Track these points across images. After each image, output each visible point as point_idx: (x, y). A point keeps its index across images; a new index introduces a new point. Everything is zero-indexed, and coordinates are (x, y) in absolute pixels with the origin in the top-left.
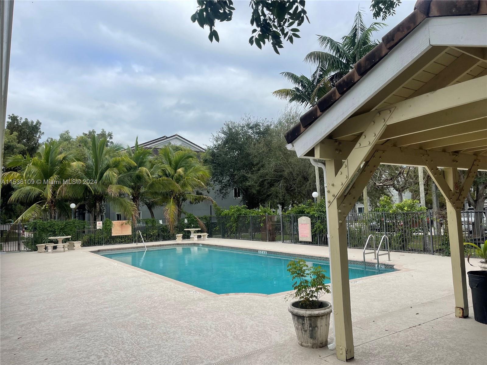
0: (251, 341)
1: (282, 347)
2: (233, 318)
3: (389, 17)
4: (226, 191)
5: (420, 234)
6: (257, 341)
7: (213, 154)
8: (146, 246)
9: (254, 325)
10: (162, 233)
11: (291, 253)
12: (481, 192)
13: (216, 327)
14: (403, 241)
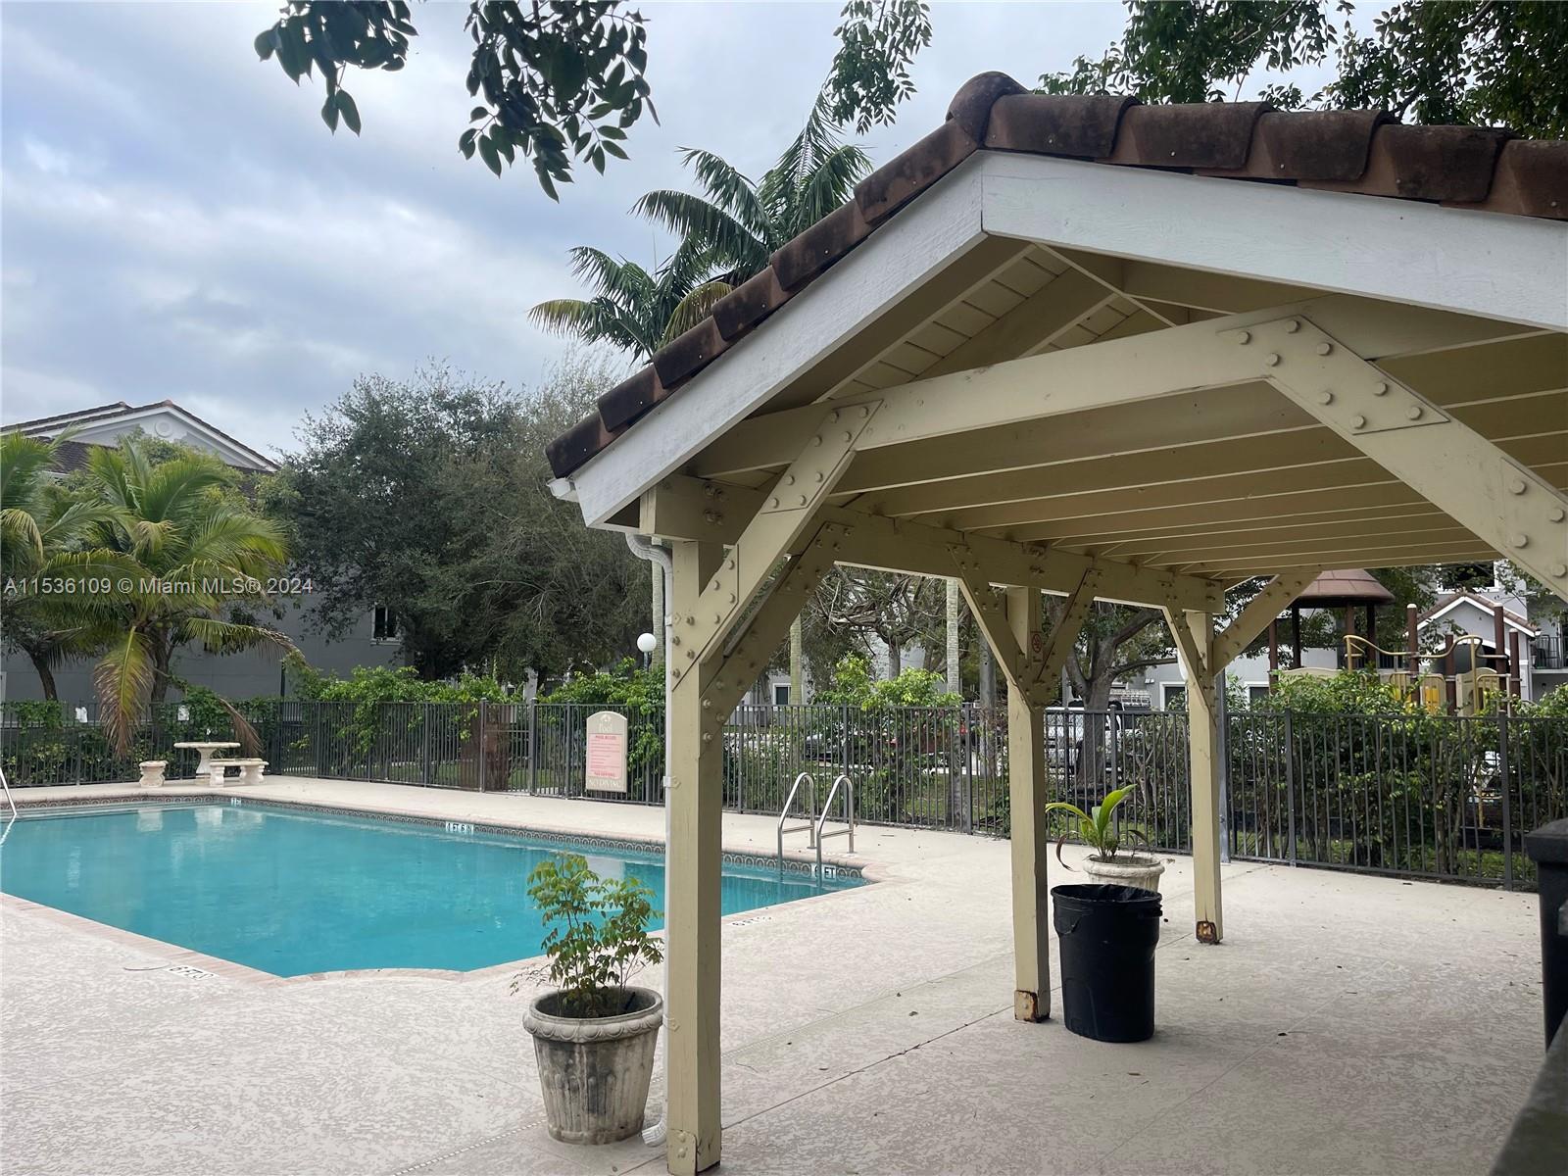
0: (385, 1137)
1: (493, 1150)
2: (329, 1060)
3: (876, 127)
4: (345, 614)
5: (941, 771)
6: (407, 1133)
7: (304, 483)
8: (16, 803)
9: (402, 1078)
10: (83, 755)
11: (556, 830)
12: (1103, 657)
13: (261, 1094)
14: (893, 793)
